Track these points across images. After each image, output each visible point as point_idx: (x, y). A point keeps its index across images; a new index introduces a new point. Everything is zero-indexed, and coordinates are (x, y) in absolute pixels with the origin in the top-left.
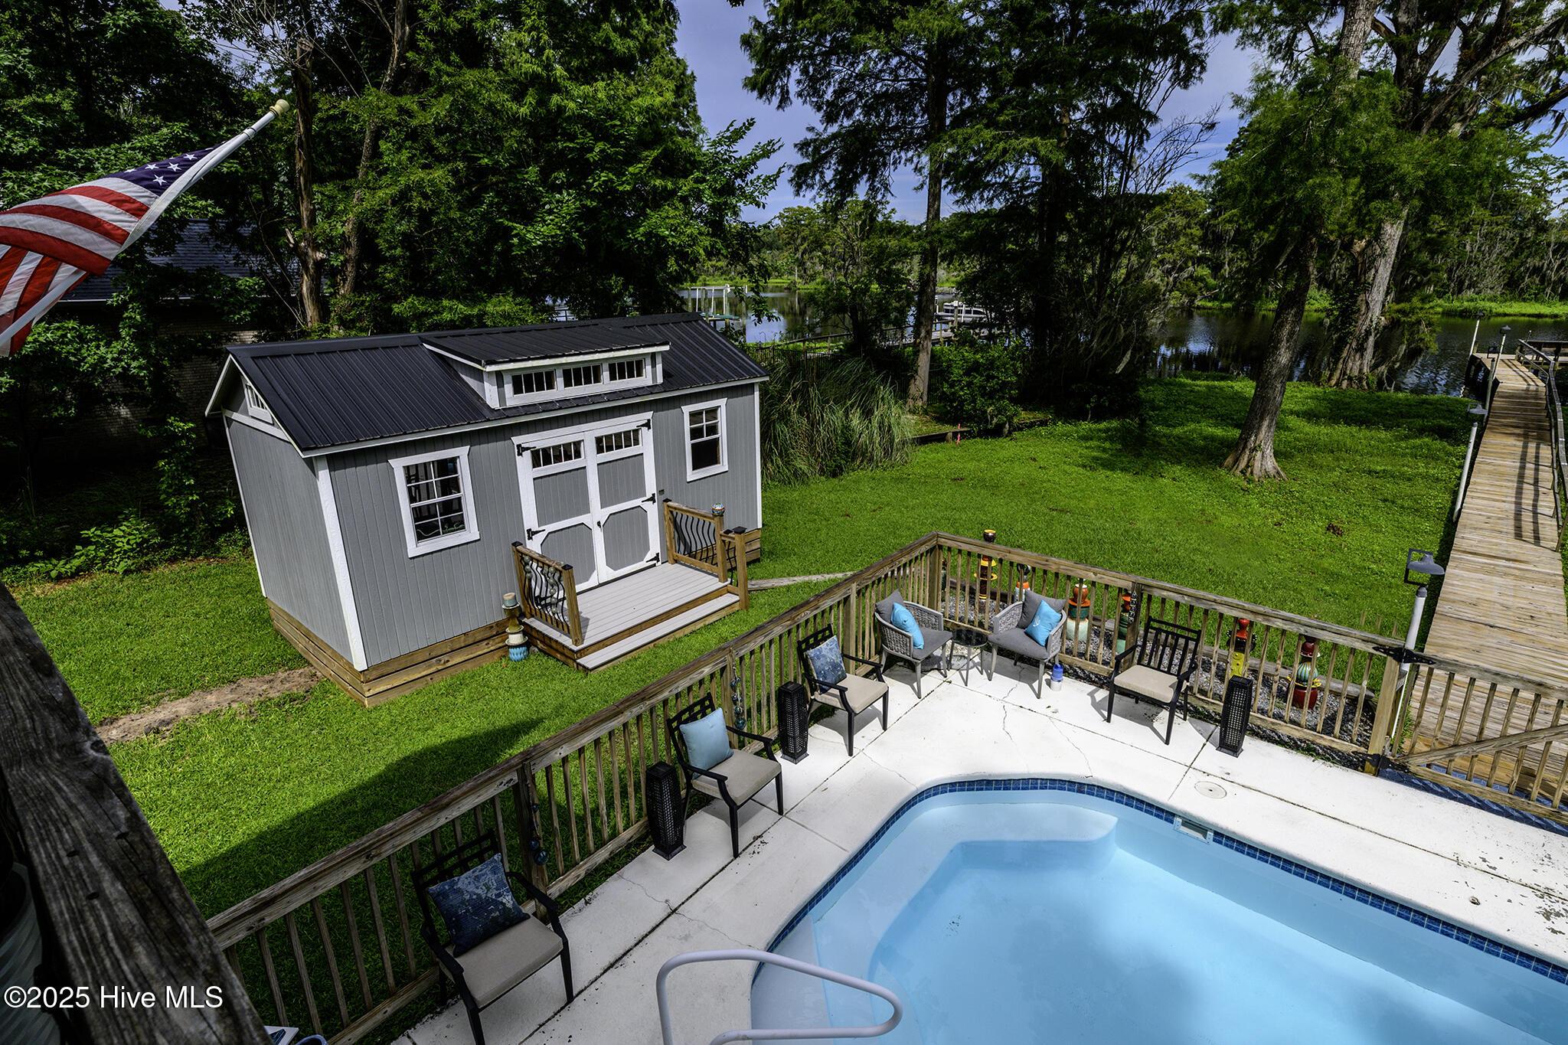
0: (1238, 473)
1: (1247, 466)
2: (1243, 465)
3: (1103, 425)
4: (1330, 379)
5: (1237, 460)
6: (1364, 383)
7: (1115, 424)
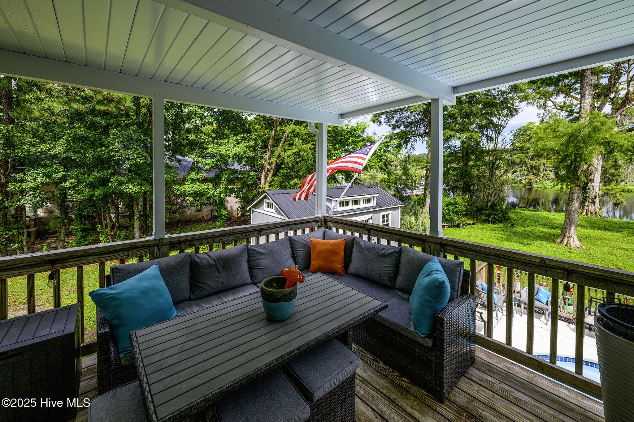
0: (564, 245)
1: (567, 243)
2: (565, 242)
3: (497, 226)
4: (582, 212)
5: (562, 241)
6: (598, 215)
7: (501, 225)
